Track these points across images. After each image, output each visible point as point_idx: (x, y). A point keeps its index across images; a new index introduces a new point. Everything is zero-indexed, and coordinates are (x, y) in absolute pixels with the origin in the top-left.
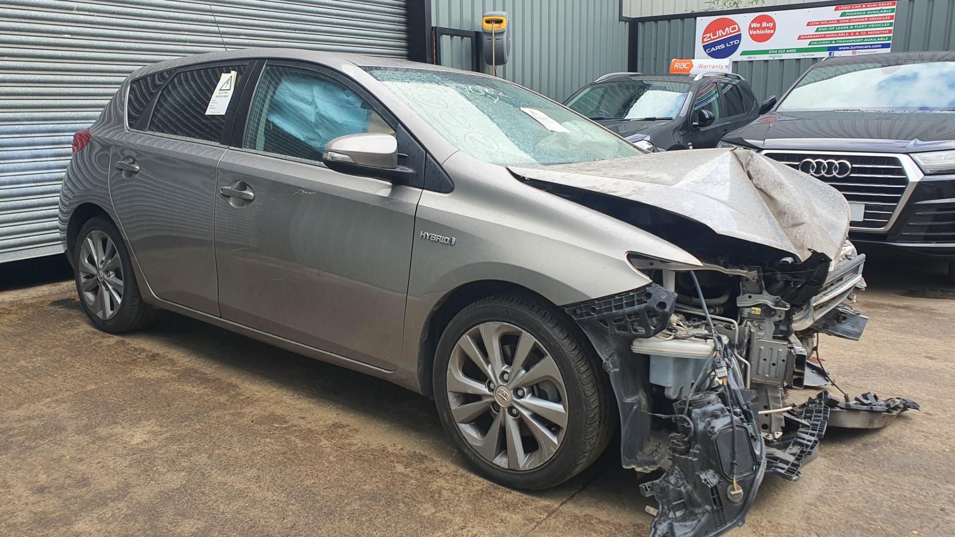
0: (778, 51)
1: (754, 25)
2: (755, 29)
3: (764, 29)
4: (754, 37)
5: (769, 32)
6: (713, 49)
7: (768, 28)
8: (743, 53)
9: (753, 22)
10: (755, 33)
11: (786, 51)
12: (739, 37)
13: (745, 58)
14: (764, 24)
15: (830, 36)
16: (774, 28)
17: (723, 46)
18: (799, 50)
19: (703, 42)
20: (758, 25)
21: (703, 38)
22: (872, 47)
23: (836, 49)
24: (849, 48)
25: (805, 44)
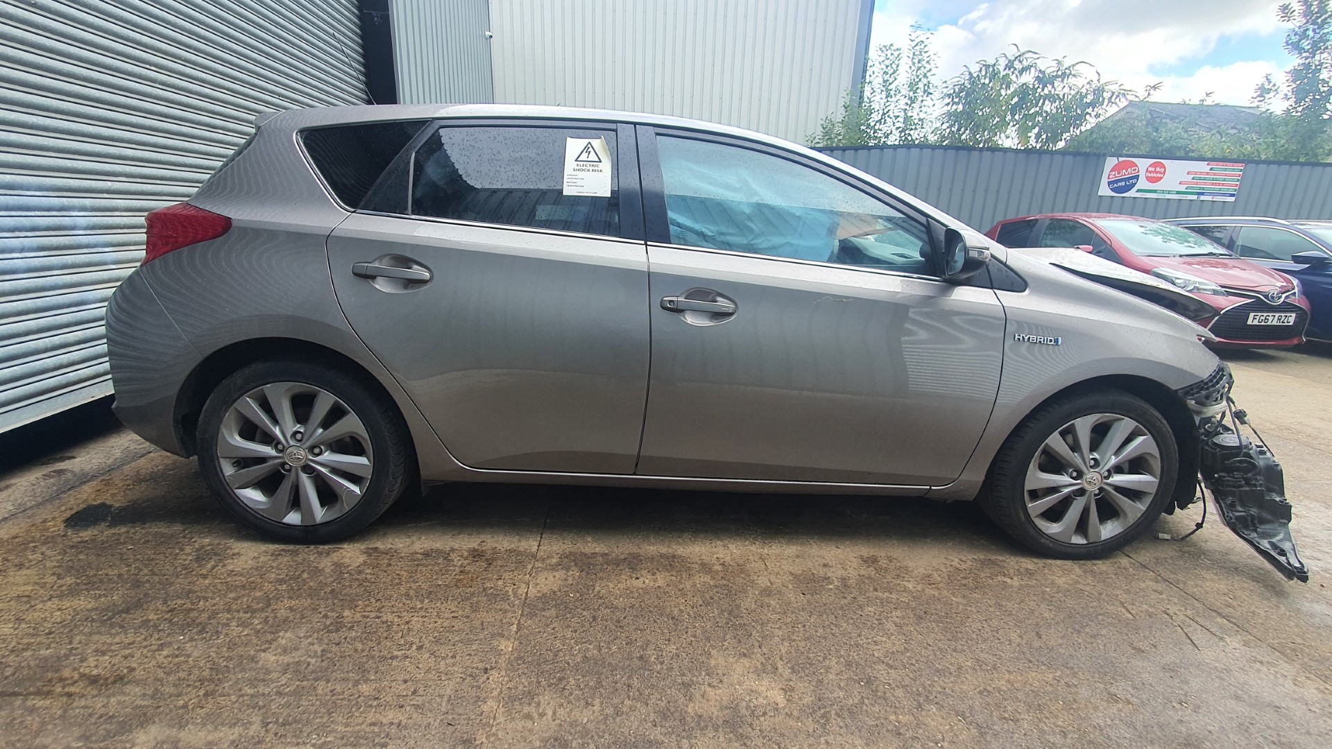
0: (1163, 192)
1: (1150, 169)
2: (1151, 172)
3: (1157, 173)
4: (1148, 179)
5: (1160, 175)
6: (1115, 185)
7: (1160, 173)
8: (1138, 191)
9: (1150, 166)
10: (1149, 175)
11: (1169, 192)
12: (1137, 177)
13: (1138, 195)
14: (1158, 169)
15: (1201, 184)
16: (1164, 173)
17: (1123, 184)
18: (1178, 193)
19: (1109, 178)
20: (1153, 169)
21: (1109, 175)
22: (1224, 195)
23: (1202, 194)
24: (1210, 194)
25: (1183, 188)
